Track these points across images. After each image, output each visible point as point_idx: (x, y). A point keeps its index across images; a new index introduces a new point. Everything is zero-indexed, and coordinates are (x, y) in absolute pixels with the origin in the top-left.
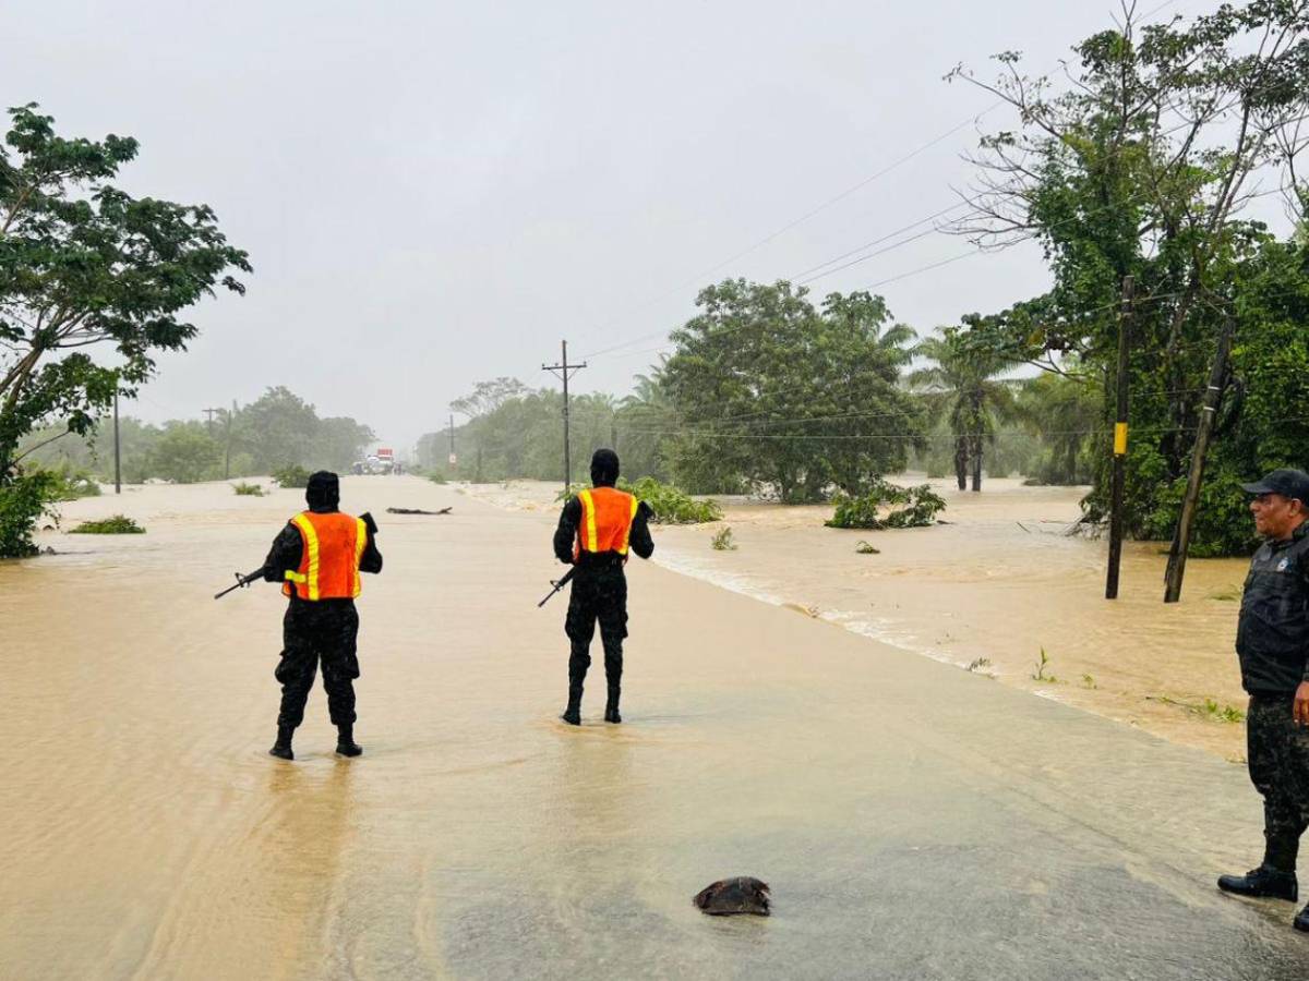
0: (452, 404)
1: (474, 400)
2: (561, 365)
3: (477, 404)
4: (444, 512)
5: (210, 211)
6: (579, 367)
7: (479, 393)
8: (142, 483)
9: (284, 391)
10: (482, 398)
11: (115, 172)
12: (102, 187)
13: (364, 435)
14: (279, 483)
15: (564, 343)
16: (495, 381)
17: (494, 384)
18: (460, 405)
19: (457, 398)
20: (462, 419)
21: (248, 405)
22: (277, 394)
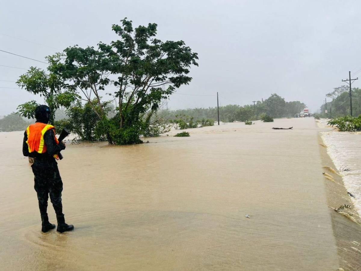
0: (327, 95)
1: (334, 93)
2: (349, 79)
3: (335, 94)
4: (290, 128)
5: (183, 42)
6: (355, 79)
7: (335, 91)
8: (233, 122)
9: (276, 95)
10: (336, 93)
11: (156, 35)
12: (154, 39)
13: (302, 106)
14: (263, 121)
15: (350, 72)
16: (341, 87)
17: (340, 88)
18: (329, 95)
19: (328, 93)
20: (330, 100)
21: (266, 100)
22: (274, 96)
